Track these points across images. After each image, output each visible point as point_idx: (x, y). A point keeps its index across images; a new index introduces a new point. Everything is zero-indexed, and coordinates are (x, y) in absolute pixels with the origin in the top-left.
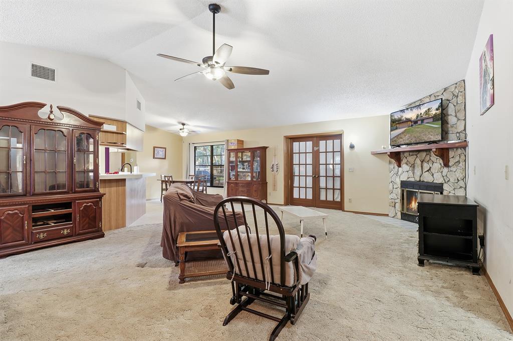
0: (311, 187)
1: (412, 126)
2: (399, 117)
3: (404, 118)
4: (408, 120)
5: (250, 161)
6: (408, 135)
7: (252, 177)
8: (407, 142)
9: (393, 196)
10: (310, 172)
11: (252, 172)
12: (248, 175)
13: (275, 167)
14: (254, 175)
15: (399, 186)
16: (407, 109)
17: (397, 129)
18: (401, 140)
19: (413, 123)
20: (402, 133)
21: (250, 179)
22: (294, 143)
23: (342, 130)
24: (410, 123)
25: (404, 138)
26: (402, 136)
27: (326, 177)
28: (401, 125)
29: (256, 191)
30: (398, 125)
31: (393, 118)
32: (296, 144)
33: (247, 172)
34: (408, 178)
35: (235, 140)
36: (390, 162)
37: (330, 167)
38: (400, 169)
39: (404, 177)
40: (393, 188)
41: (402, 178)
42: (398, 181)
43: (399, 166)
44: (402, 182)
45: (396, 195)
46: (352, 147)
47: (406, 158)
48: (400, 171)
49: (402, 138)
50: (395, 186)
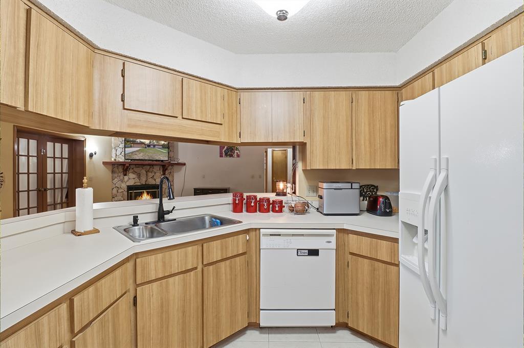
3: (138, 140)
4: (142, 143)
8: (141, 158)
15: (126, 190)
17: (131, 147)
18: (136, 156)
19: (146, 146)
20: (137, 151)
25: (139, 155)
26: (137, 153)
27: (54, 189)
28: (135, 145)
30: (132, 145)
34: (134, 183)
36: (113, 172)
37: (58, 176)
38: (125, 177)
39: (131, 183)
40: (118, 192)
41: (128, 184)
42: (124, 186)
43: (125, 175)
44: (128, 186)
45: (122, 197)
46: (91, 155)
47: (133, 169)
48: (126, 178)
49: (136, 155)
50: (119, 191)
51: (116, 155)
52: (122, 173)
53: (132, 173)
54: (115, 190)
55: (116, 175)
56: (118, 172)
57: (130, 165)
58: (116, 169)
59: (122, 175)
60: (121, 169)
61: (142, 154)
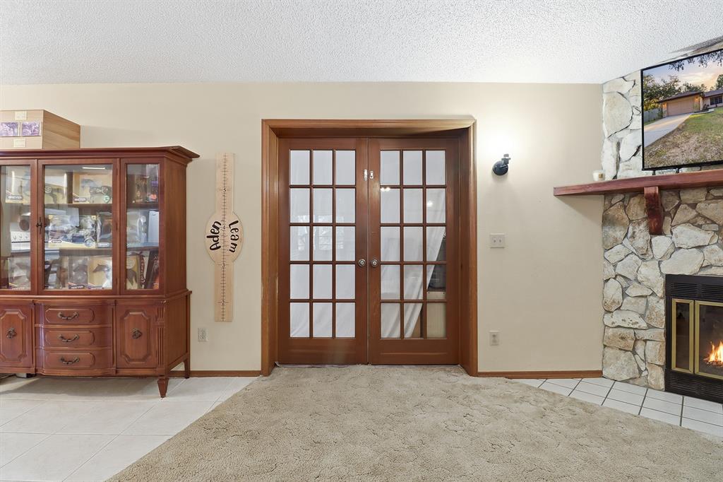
0: (353, 297)
1: (706, 109)
2: (668, 81)
3: (680, 84)
4: (694, 92)
5: (106, 208)
6: (695, 137)
7: (121, 274)
8: (693, 157)
9: (629, 317)
10: (347, 250)
11: (120, 251)
12: (101, 268)
13: (225, 235)
14: (131, 263)
15: (660, 291)
16: (690, 58)
17: (661, 117)
18: (675, 151)
19: (708, 102)
20: (679, 130)
21: (107, 284)
22: (292, 153)
23: (471, 117)
24: (699, 101)
25: (685, 147)
26: (679, 138)
27: (402, 263)
28: (673, 107)
29: (138, 335)
30: (665, 106)
31: (650, 84)
32: (298, 158)
33: (90, 253)
34: (702, 268)
35: (30, 112)
36: (607, 221)
37: (413, 235)
38: (657, 239)
39: (686, 265)
40: (624, 295)
41: (673, 267)
42: (652, 277)
43: (657, 231)
44: (670, 279)
45: (642, 316)
46: (501, 170)
47: (694, 206)
48: (661, 244)
49: (677, 146)
50: (633, 291)
51: (619, 159)
52: (642, 227)
53: (692, 223)
54: (613, 289)
55: (619, 233)
56: (626, 221)
57: (661, 188)
58: (617, 212)
59: (641, 231)
60: (637, 208)
61: (693, 140)
